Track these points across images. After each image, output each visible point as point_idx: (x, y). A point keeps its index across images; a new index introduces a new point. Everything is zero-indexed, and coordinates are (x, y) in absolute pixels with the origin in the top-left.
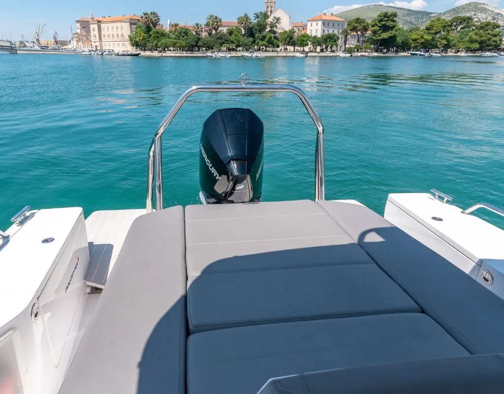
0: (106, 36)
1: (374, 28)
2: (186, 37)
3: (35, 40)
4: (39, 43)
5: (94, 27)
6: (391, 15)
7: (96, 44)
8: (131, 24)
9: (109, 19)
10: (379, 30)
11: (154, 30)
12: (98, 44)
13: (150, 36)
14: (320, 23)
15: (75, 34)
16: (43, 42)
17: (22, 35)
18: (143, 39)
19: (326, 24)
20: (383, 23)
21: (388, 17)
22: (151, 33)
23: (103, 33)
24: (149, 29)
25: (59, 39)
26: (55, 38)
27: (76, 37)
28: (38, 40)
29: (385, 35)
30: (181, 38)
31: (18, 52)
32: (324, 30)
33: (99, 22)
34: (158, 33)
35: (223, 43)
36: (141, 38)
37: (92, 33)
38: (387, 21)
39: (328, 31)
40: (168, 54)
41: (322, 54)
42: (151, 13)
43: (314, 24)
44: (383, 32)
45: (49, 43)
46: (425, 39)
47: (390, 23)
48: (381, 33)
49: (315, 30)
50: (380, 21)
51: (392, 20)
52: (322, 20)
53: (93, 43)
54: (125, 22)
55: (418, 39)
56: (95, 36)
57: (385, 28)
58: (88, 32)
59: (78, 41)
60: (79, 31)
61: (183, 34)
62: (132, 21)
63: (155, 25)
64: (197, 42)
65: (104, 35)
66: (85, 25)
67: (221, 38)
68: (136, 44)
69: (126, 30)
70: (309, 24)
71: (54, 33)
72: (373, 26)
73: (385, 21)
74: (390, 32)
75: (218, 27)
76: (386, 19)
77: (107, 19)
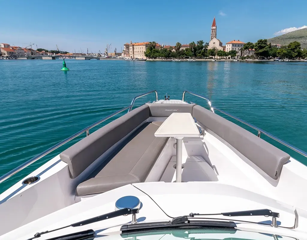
0: (136, 52)
1: (256, 47)
2: (165, 52)
3: (105, 53)
4: (107, 54)
5: (131, 47)
6: (264, 41)
7: (131, 55)
8: (146, 46)
9: (138, 44)
10: (258, 48)
11: (154, 49)
12: (132, 55)
13: (152, 52)
14: (231, 45)
15: (123, 51)
16: (109, 54)
17: (99, 51)
18: (149, 53)
19: (234, 45)
20: (260, 45)
21: (262, 42)
22: (152, 51)
23: (134, 50)
24: (151, 49)
25: (117, 52)
26: (115, 52)
27: (124, 52)
28: (107, 53)
29: (261, 51)
30: (163, 53)
31: (100, 59)
32: (233, 48)
33: (133, 45)
34: (155, 51)
35: (181, 55)
36: (148, 53)
37: (130, 51)
38: (262, 44)
39: (235, 49)
40: (157, 60)
41: (229, 60)
42: (153, 42)
43: (229, 45)
44: (260, 49)
45: (112, 54)
46: (284, 53)
47: (263, 45)
48: (259, 50)
49: (229, 48)
50: (259, 44)
51: (264, 44)
52: (232, 44)
53: (130, 55)
54: (144, 46)
55: (280, 52)
56: (131, 52)
57: (261, 47)
58: (129, 50)
59: (124, 54)
60: (125, 49)
61: (164, 51)
62: (147, 45)
63: (154, 47)
64: (169, 55)
65: (135, 51)
66: (127, 46)
67: (179, 53)
68: (147, 56)
69: (144, 49)
70: (227, 45)
71: (115, 49)
72: (256, 46)
73: (260, 44)
74: (263, 49)
75: (180, 47)
76: (261, 43)
77: (137, 44)
